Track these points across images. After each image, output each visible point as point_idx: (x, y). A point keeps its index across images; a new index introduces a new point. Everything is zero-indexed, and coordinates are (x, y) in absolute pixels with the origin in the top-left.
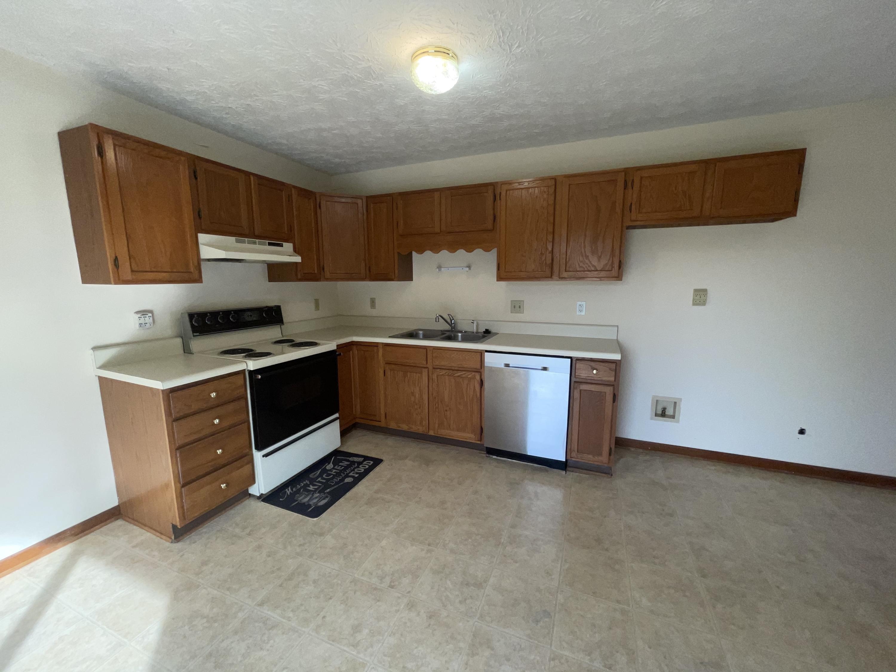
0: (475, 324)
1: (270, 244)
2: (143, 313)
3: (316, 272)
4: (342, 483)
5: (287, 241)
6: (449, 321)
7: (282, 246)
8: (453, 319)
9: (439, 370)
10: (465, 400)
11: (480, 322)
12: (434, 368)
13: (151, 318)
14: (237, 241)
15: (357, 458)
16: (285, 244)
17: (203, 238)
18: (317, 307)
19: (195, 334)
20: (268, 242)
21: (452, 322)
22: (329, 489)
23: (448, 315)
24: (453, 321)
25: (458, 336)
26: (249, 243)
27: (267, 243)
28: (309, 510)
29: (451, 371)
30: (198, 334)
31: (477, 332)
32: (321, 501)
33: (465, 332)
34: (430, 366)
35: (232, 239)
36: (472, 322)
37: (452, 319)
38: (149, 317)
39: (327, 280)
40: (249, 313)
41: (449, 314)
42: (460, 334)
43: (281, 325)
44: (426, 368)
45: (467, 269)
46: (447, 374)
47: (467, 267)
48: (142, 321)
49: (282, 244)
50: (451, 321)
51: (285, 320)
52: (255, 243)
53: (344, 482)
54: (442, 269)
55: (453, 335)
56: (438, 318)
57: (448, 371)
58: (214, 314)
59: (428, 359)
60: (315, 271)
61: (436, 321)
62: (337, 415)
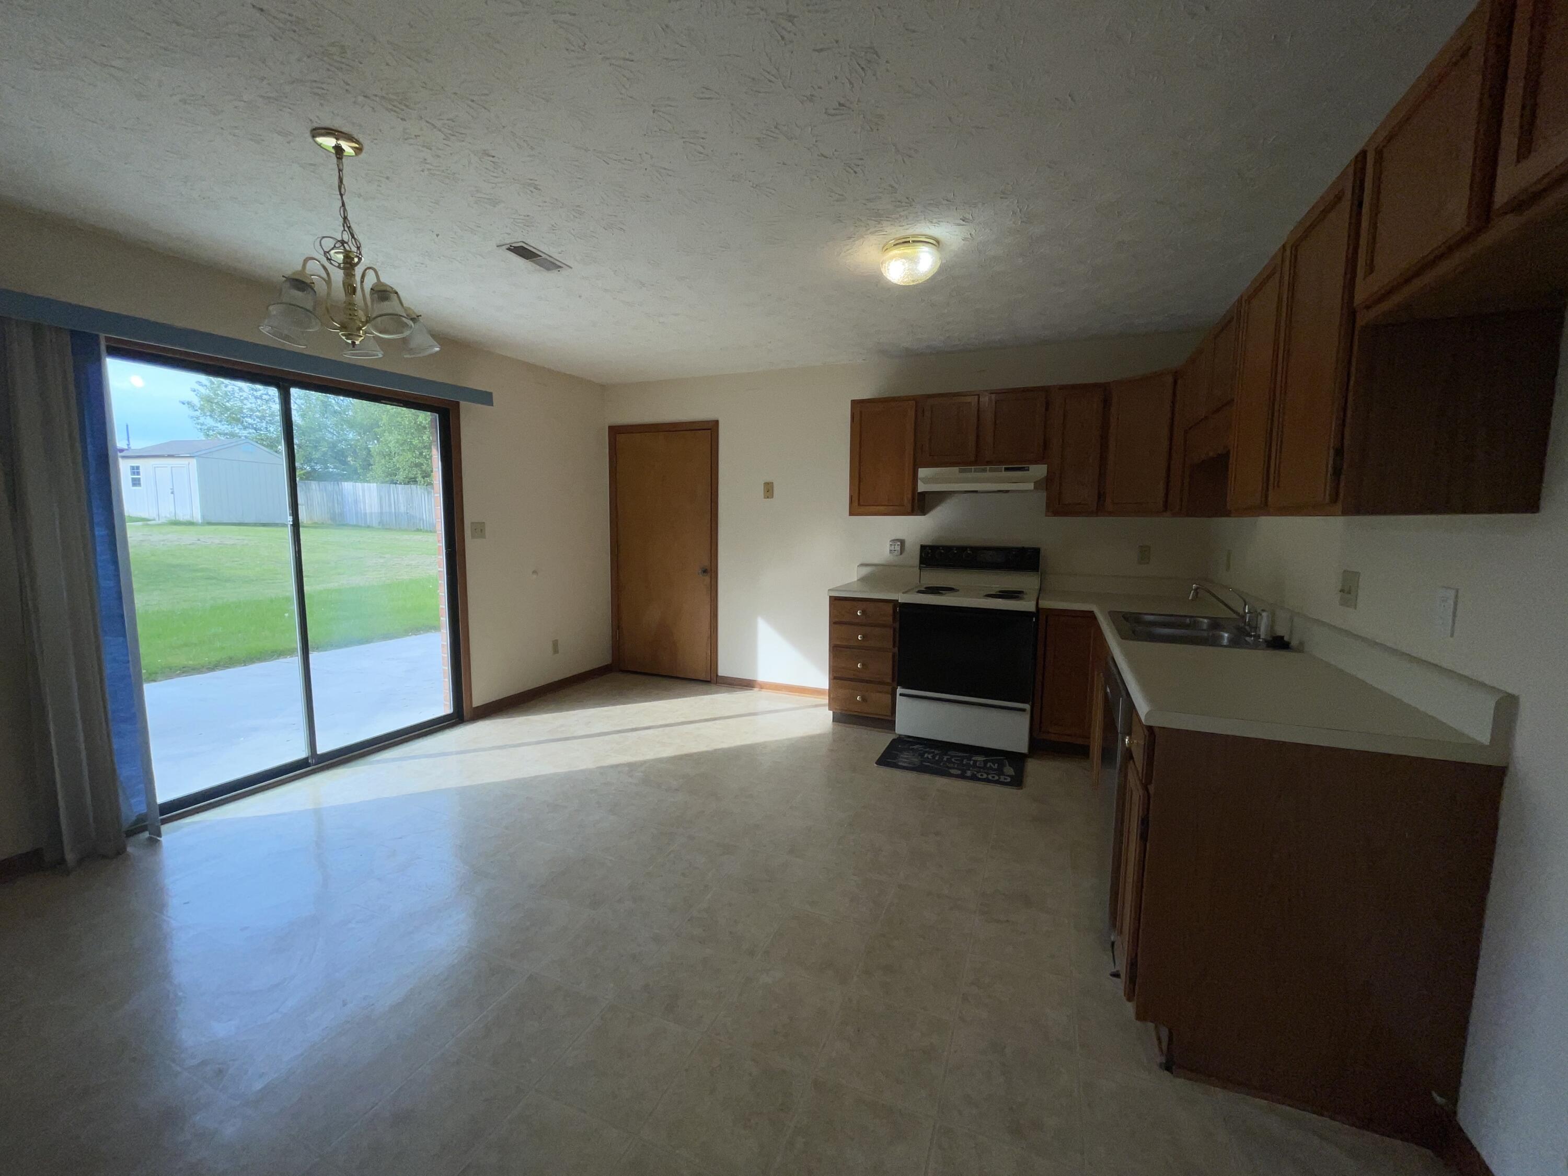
1: (1007, 469)
2: (894, 541)
4: (947, 769)
5: (1036, 462)
7: (1028, 470)
8: (1247, 603)
13: (899, 546)
14: (961, 471)
15: (1015, 770)
16: (1033, 467)
17: (923, 472)
18: (1143, 559)
19: (922, 566)
20: (1005, 468)
21: (1244, 608)
22: (930, 764)
24: (1247, 606)
26: (991, 470)
27: (1003, 469)
30: (924, 566)
32: (908, 763)
35: (955, 469)
37: (1244, 601)
38: (898, 545)
39: (1111, 514)
40: (990, 553)
48: (892, 548)
49: (1028, 467)
52: (984, 470)
53: (950, 770)
58: (948, 548)
62: (1027, 707)
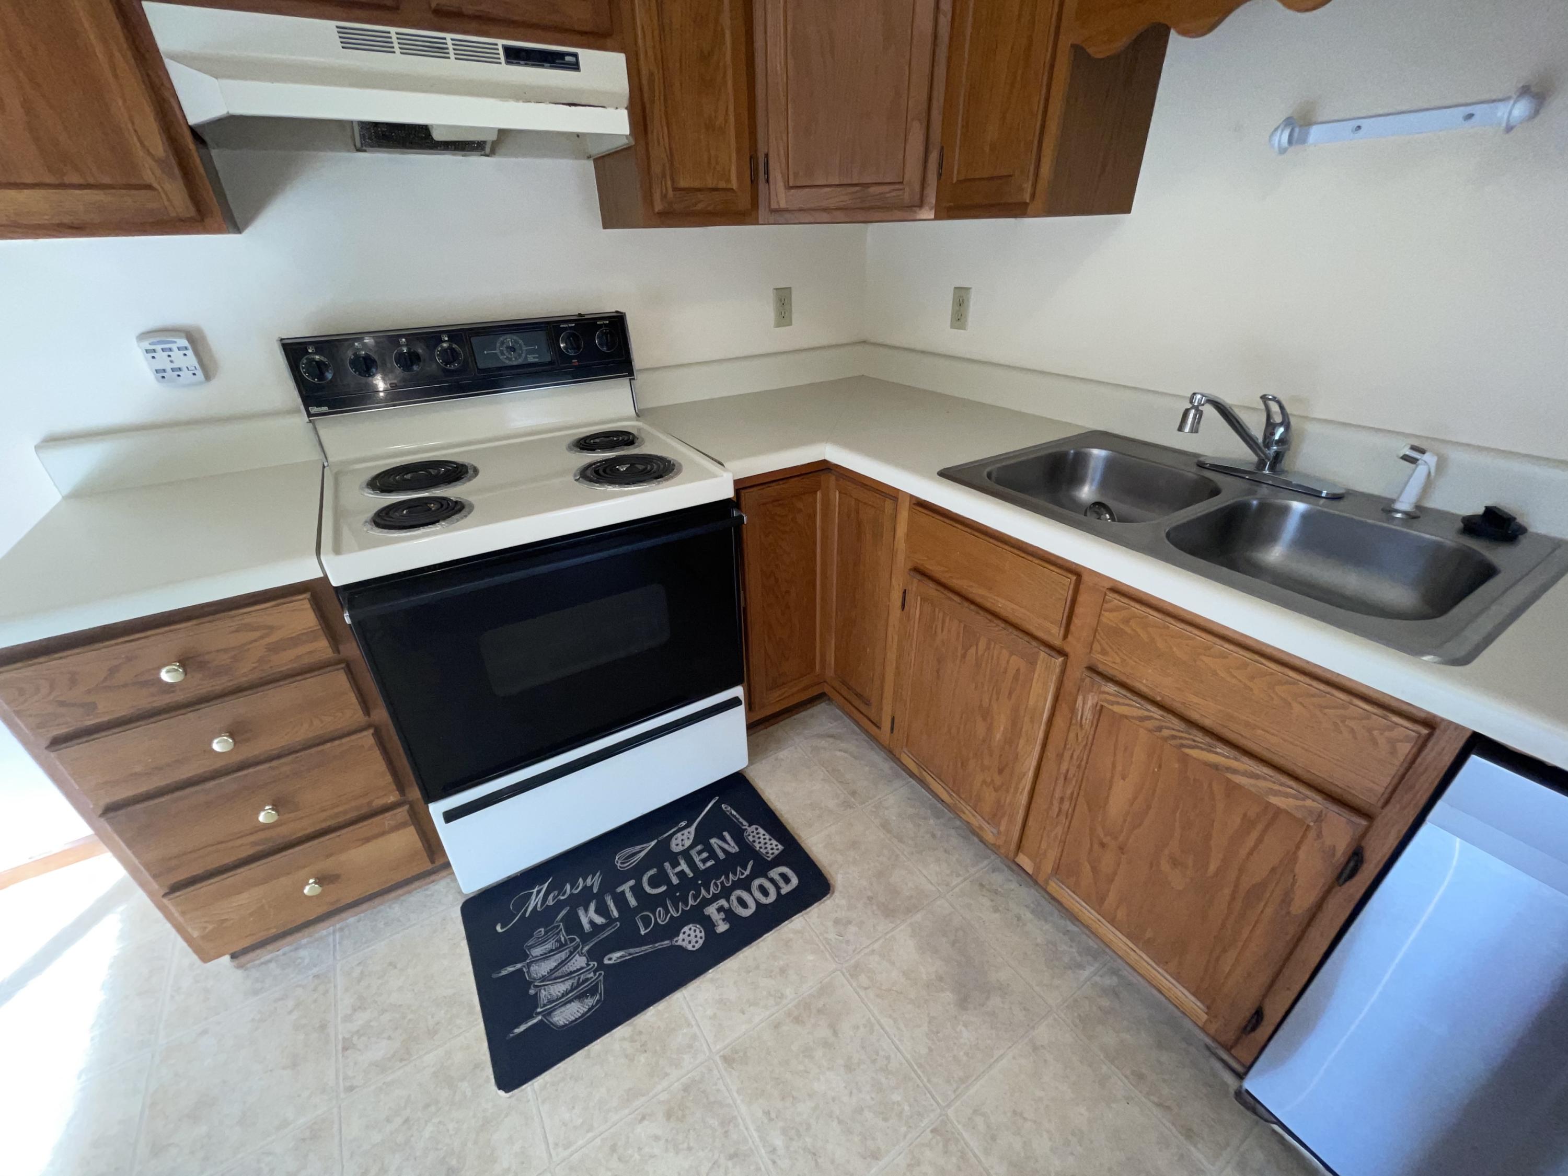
0: (1421, 471)
1: (514, 56)
2: (156, 335)
3: (734, 184)
4: (666, 943)
5: (593, 40)
6: (1257, 430)
7: (575, 67)
8: (1286, 423)
9: (1111, 688)
10: (1212, 868)
11: (1456, 456)
12: (1092, 669)
13: (190, 353)
14: (348, 41)
15: (767, 837)
16: (586, 55)
17: (171, 25)
18: (784, 313)
19: (314, 410)
20: (503, 45)
21: (1273, 434)
22: (619, 954)
23: (1264, 398)
24: (1281, 430)
25: (1284, 511)
27: (501, 51)
28: (517, 1031)
29: (1176, 723)
30: (325, 409)
31: (1416, 515)
32: (570, 1001)
33: (1336, 498)
34: (1075, 646)
35: (321, 31)
36: (1406, 458)
37: (1278, 419)
38: (180, 349)
39: (780, 215)
40: (509, 340)
41: (1271, 392)
42: (1298, 507)
43: (630, 380)
44: (1061, 652)
45: (1520, 109)
46: (1150, 724)
47: (1525, 91)
48: (162, 361)
49: (575, 55)
50: (1270, 426)
51: (638, 360)
52: (439, 51)
53: (674, 943)
54: (1315, 132)
55: (1255, 502)
56: (1200, 414)
57: (1156, 713)
59: (1076, 621)
60: (728, 181)
61: (1181, 429)
62: (738, 691)
